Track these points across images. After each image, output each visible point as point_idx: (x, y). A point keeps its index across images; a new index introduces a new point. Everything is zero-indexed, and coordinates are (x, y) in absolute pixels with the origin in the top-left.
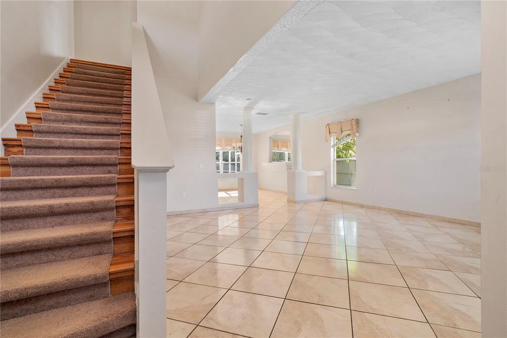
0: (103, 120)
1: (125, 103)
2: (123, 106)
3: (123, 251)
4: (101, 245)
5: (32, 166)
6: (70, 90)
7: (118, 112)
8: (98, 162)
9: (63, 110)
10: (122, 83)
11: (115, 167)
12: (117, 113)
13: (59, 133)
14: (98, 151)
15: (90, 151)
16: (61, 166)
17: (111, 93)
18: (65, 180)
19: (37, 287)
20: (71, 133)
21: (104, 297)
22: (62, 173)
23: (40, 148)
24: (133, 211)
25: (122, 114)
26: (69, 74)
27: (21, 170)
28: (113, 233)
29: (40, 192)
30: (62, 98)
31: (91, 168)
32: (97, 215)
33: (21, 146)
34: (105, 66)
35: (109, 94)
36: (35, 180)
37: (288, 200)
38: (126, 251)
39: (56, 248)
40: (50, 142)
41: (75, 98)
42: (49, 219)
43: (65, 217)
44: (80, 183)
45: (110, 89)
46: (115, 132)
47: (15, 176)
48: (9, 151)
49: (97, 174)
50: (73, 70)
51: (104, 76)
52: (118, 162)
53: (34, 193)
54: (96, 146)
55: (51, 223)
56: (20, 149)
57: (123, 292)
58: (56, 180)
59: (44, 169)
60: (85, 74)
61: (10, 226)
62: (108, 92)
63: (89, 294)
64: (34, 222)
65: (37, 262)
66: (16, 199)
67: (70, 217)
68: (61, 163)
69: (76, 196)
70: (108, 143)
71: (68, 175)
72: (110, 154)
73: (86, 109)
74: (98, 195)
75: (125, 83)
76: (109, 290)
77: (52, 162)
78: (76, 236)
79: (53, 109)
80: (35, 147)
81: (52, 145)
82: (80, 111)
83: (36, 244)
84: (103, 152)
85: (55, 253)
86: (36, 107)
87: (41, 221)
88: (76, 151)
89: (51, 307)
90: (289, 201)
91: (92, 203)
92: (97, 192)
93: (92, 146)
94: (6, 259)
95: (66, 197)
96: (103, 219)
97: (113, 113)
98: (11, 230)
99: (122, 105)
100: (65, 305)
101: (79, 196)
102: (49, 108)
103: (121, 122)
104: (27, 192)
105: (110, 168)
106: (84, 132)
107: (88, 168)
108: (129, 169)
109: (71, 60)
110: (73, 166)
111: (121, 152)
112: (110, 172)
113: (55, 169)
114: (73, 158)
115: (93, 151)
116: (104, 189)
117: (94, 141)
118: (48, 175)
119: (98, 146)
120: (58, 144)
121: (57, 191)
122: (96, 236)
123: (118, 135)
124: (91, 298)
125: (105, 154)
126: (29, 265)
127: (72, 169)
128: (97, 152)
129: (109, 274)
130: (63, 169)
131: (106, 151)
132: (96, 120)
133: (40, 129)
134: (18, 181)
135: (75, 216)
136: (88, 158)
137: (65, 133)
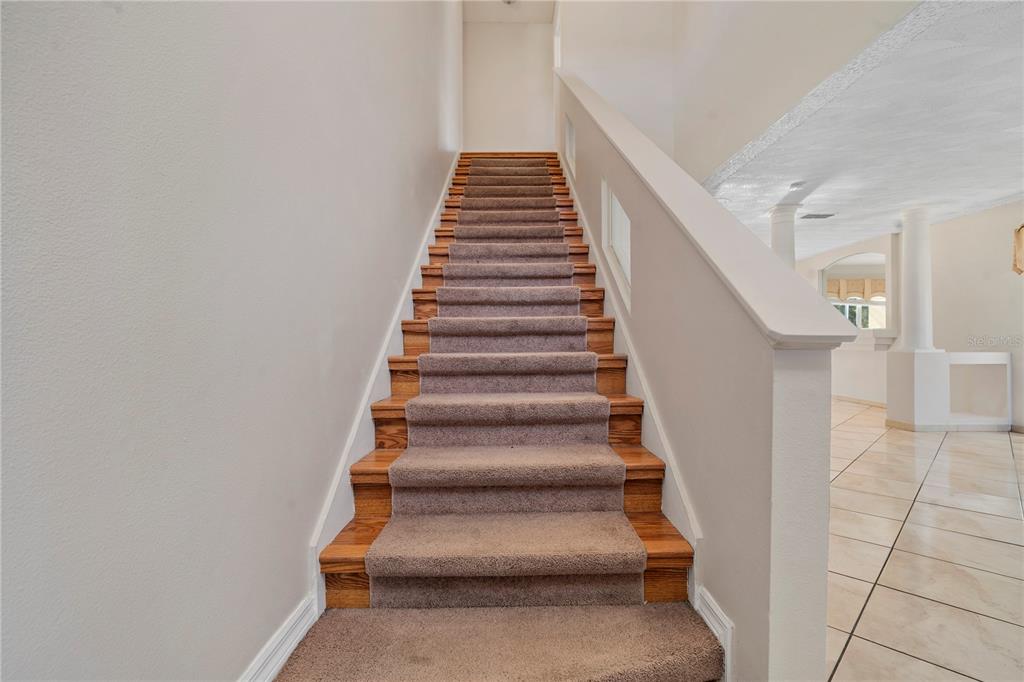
0: (539, 251)
1: (562, 217)
2: (560, 222)
3: (641, 510)
4: (602, 492)
5: (457, 335)
6: (474, 204)
7: (556, 235)
8: (555, 329)
9: (473, 238)
10: (546, 182)
11: (580, 338)
12: (554, 237)
13: (480, 277)
14: (544, 307)
15: (530, 308)
16: (497, 335)
17: (537, 202)
18: (515, 360)
19: (532, 560)
20: (496, 277)
21: (634, 603)
22: (497, 347)
23: (458, 303)
24: (638, 427)
25: (562, 237)
26: (466, 177)
27: (443, 341)
28: (627, 470)
29: (479, 380)
30: (467, 218)
31: (541, 339)
32: (577, 430)
33: (434, 301)
34: (512, 156)
35: (533, 204)
36: (473, 360)
37: (887, 421)
38: (646, 510)
39: (532, 488)
40: (474, 293)
41: (486, 216)
42: (504, 431)
43: (527, 430)
44: (538, 367)
45: (530, 195)
46: (564, 272)
47: (435, 352)
48: (419, 311)
49: (551, 350)
50: (470, 170)
51: (516, 174)
52: (587, 328)
53: (471, 382)
54: (541, 299)
55: (506, 438)
56: (433, 306)
57: (666, 600)
58: (503, 361)
59: (473, 341)
60: (487, 173)
61: (453, 438)
62: (531, 200)
63: (607, 591)
64: (482, 434)
65: (505, 509)
66: (447, 391)
67: (534, 429)
68: (499, 330)
69: (530, 392)
70: (560, 292)
71: (507, 351)
72: (563, 314)
73: (506, 234)
74: (564, 390)
75: (552, 181)
76: (642, 590)
77: (486, 328)
78: (567, 470)
79: (459, 238)
80: (453, 304)
81: (477, 299)
82: (497, 238)
83: (507, 475)
84: (551, 309)
85: (530, 496)
86: (437, 237)
87: (493, 433)
88: (509, 308)
89: (550, 602)
90: (891, 425)
91: (572, 407)
92: (564, 385)
93: (536, 299)
94: (463, 496)
95: (514, 391)
96: (586, 437)
97: (549, 237)
98: (453, 444)
99: (556, 221)
100: (571, 603)
101: (534, 392)
102: (452, 237)
103: (568, 252)
104: (461, 380)
105: (572, 340)
106: (516, 274)
107: (537, 340)
108: (605, 342)
109: (462, 154)
110: (514, 335)
111: (581, 308)
112: (572, 348)
113: (487, 340)
114: (516, 321)
115: (536, 308)
116: (572, 380)
117: (538, 291)
118: (479, 351)
119: (546, 298)
120: (484, 297)
121: (501, 380)
122: (599, 474)
123: (569, 277)
124: (611, 600)
125: (555, 313)
126: (494, 512)
127: (513, 341)
128: (542, 309)
129: (648, 558)
130: (500, 341)
131: (556, 307)
132: (528, 252)
133: (454, 272)
134: (451, 360)
135: (542, 428)
136: (539, 320)
137: (487, 277)
